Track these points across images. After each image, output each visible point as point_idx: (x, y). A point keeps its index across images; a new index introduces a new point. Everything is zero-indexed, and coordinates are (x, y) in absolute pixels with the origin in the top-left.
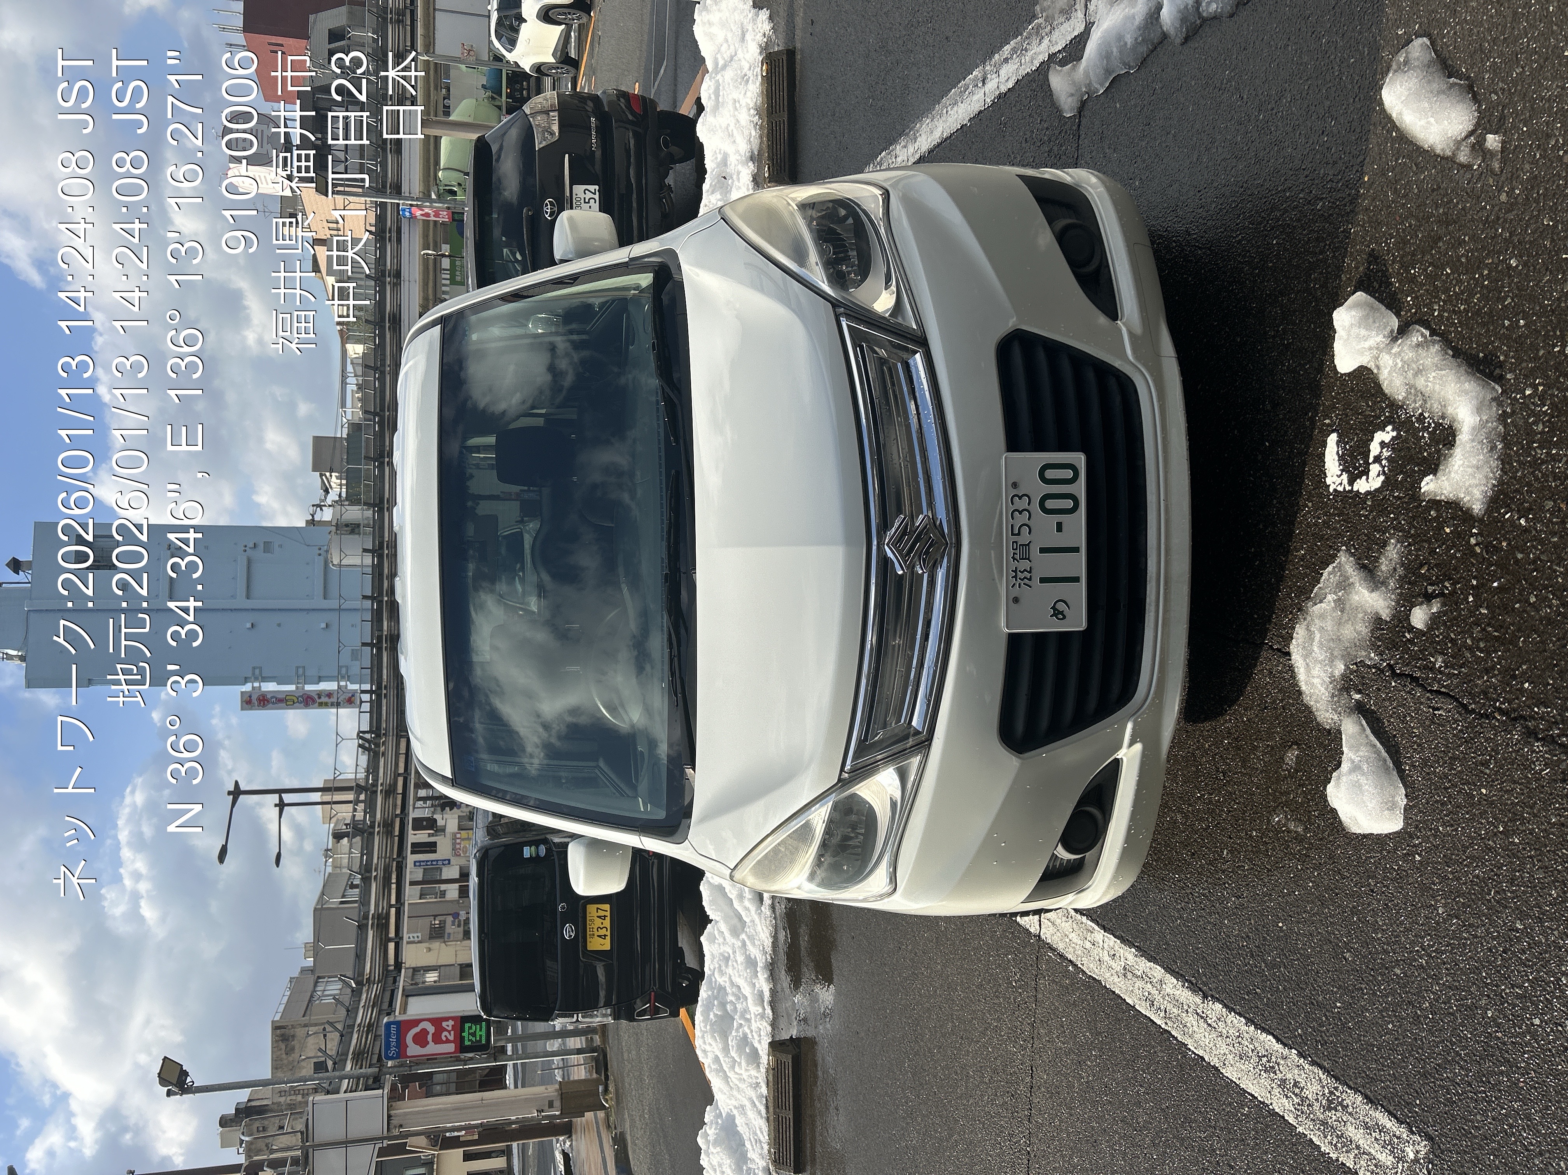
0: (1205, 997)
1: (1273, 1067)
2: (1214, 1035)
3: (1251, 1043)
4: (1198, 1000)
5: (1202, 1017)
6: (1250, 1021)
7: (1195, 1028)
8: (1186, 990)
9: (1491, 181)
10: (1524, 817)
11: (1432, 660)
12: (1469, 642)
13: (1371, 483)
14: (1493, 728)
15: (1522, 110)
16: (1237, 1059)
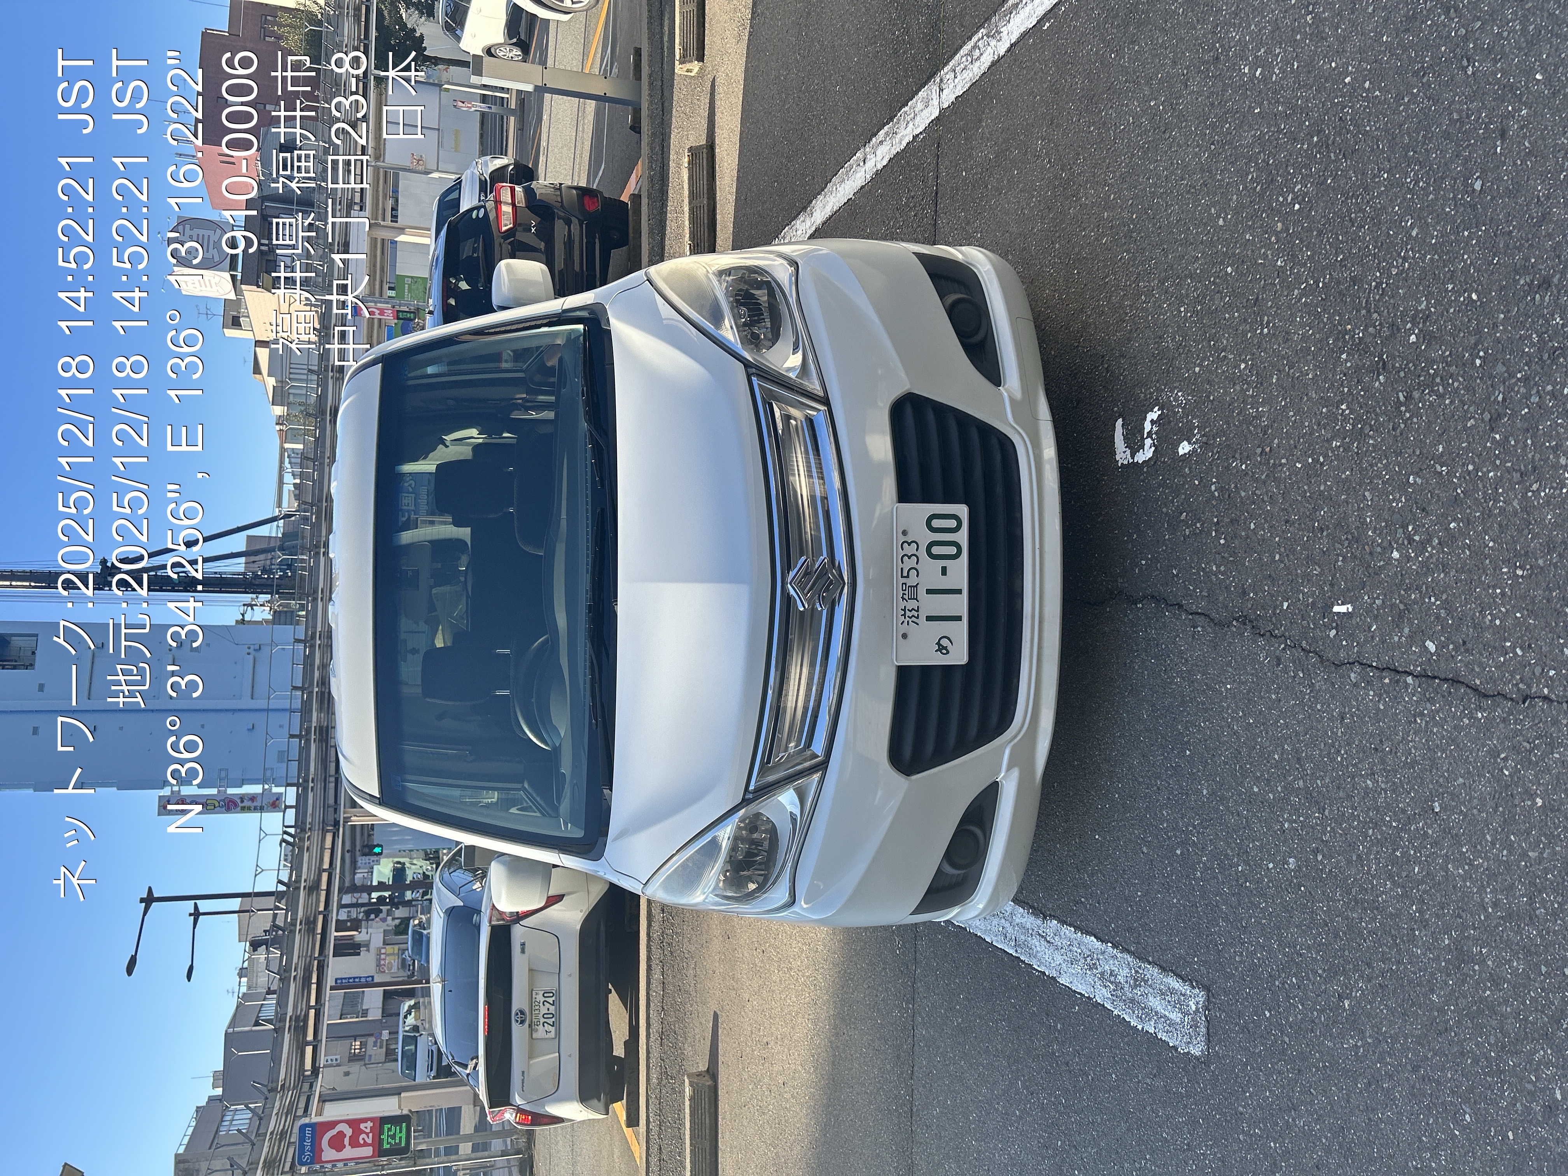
0: (1045, 918)
1: (1095, 964)
2: (1052, 948)
3: (1079, 948)
4: (1039, 922)
5: (1043, 936)
6: (1077, 928)
7: (1039, 949)
8: (1030, 916)
9: (1213, 210)
10: (1255, 702)
11: (1191, 588)
12: (1214, 568)
13: (1146, 454)
14: (1233, 633)
15: (1231, 155)
16: (1069, 965)
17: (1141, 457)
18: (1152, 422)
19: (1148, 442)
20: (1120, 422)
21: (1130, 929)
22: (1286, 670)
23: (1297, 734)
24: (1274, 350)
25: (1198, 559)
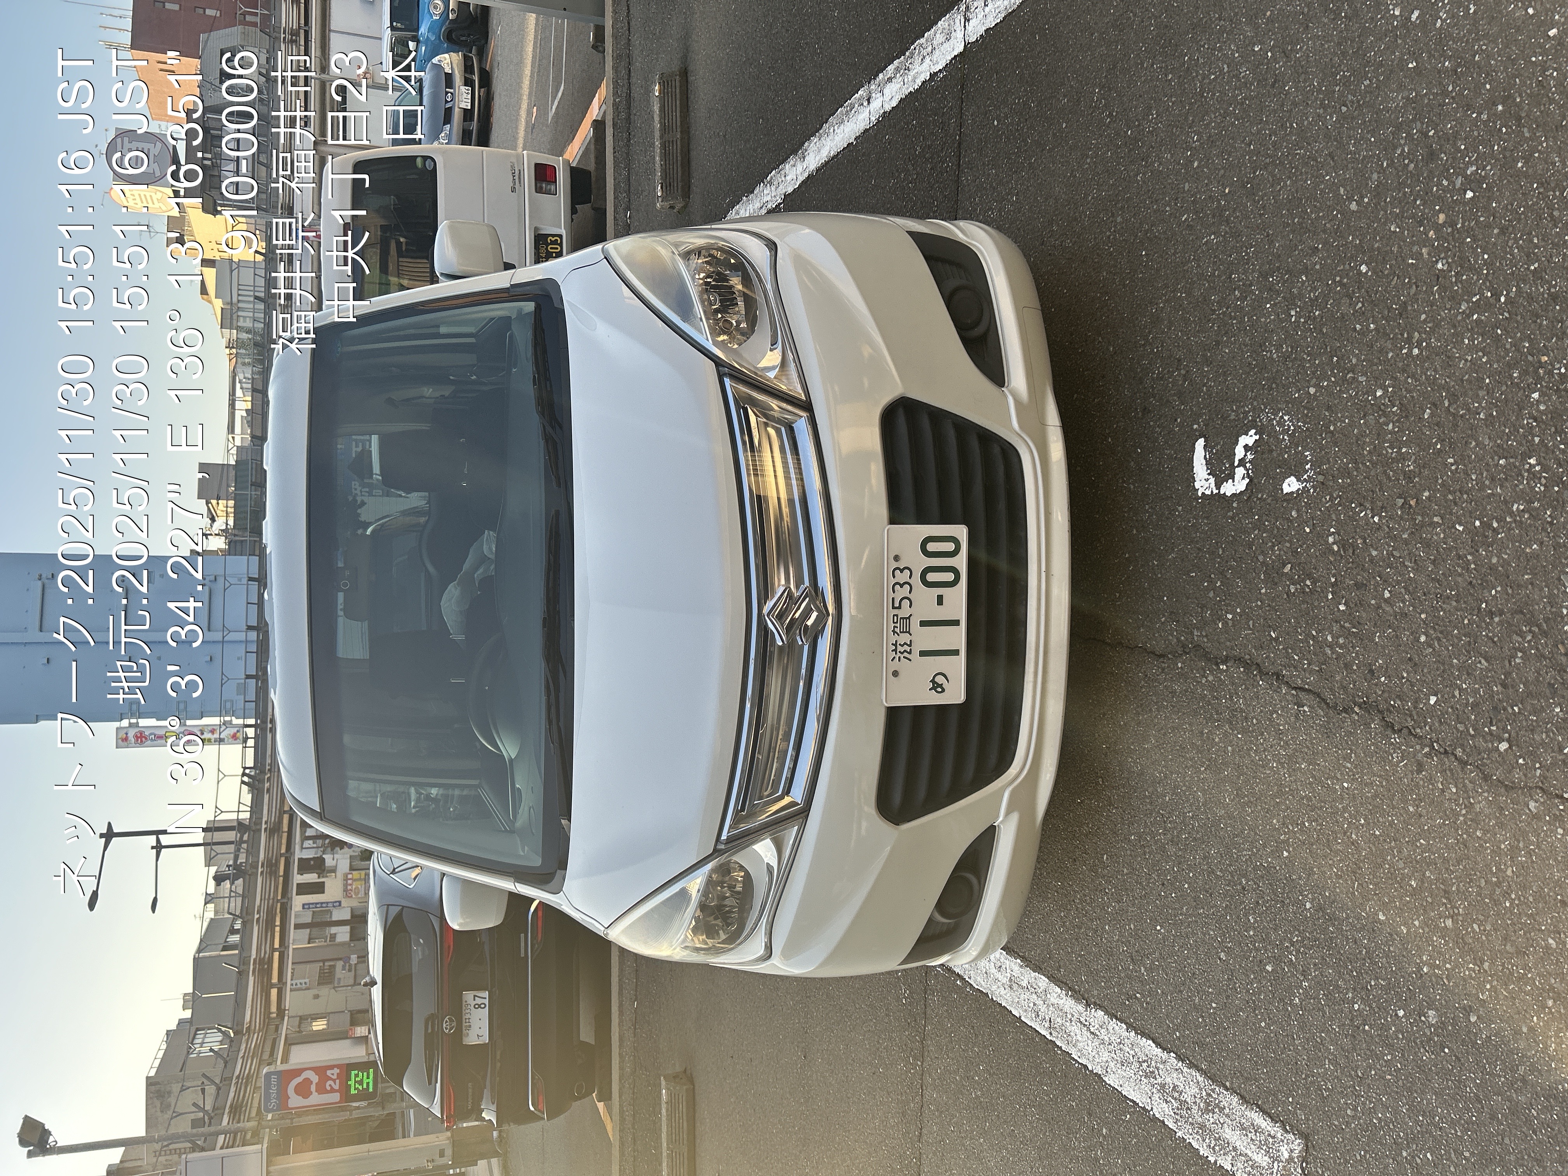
0: (1088, 1005)
1: (1153, 1072)
2: (1097, 1041)
3: (1132, 1049)
4: (1081, 1008)
5: (1085, 1025)
6: (1130, 1027)
7: (1079, 1038)
8: (1069, 999)
9: (1342, 190)
10: (1383, 809)
11: (1296, 657)
12: (1329, 638)
13: (1236, 486)
14: (1353, 722)
15: (1370, 121)
16: (1119, 1065)
17: (1228, 489)
18: (1246, 447)
19: (1240, 472)
20: (1200, 443)
21: (1202, 1045)
22: (1431, 779)
23: (1446, 860)
24: (1426, 379)
25: (1307, 623)
